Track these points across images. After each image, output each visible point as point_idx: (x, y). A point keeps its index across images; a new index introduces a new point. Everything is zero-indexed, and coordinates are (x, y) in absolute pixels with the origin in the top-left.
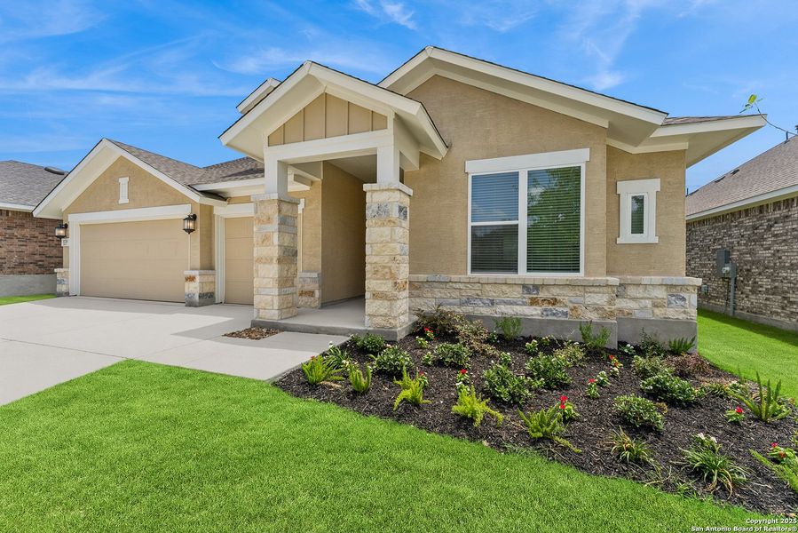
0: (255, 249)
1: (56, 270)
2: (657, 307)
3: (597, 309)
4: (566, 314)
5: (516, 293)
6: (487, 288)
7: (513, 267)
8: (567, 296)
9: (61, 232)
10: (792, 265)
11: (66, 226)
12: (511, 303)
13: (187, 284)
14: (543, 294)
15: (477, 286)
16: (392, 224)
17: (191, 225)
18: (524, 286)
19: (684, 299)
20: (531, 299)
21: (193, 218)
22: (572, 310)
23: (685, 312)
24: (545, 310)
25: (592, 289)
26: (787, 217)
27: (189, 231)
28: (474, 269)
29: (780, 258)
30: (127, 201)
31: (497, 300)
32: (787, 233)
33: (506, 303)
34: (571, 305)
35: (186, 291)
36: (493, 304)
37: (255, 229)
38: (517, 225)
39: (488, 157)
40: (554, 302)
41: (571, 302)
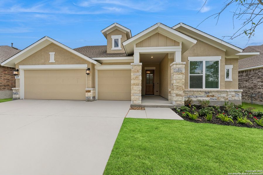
0: (132, 81)
1: (12, 89)
2: (233, 97)
3: (224, 98)
4: (216, 99)
5: (203, 94)
6: (195, 93)
7: (201, 87)
8: (216, 95)
9: (15, 73)
10: (243, 87)
11: (18, 70)
12: (202, 97)
13: (86, 93)
14: (210, 94)
15: (192, 92)
16: (183, 74)
17: (88, 72)
18: (205, 92)
19: (239, 95)
20: (207, 95)
21: (89, 69)
22: (218, 98)
23: (239, 98)
24: (211, 98)
25: (223, 93)
26: (242, 75)
27: (88, 74)
28: (190, 88)
29: (240, 85)
30: (54, 62)
31: (198, 96)
32: (242, 79)
33: (200, 97)
34: (217, 97)
35: (86, 96)
36: (197, 97)
37: (132, 74)
38: (202, 76)
39: (194, 56)
40: (213, 96)
41: (217, 96)
